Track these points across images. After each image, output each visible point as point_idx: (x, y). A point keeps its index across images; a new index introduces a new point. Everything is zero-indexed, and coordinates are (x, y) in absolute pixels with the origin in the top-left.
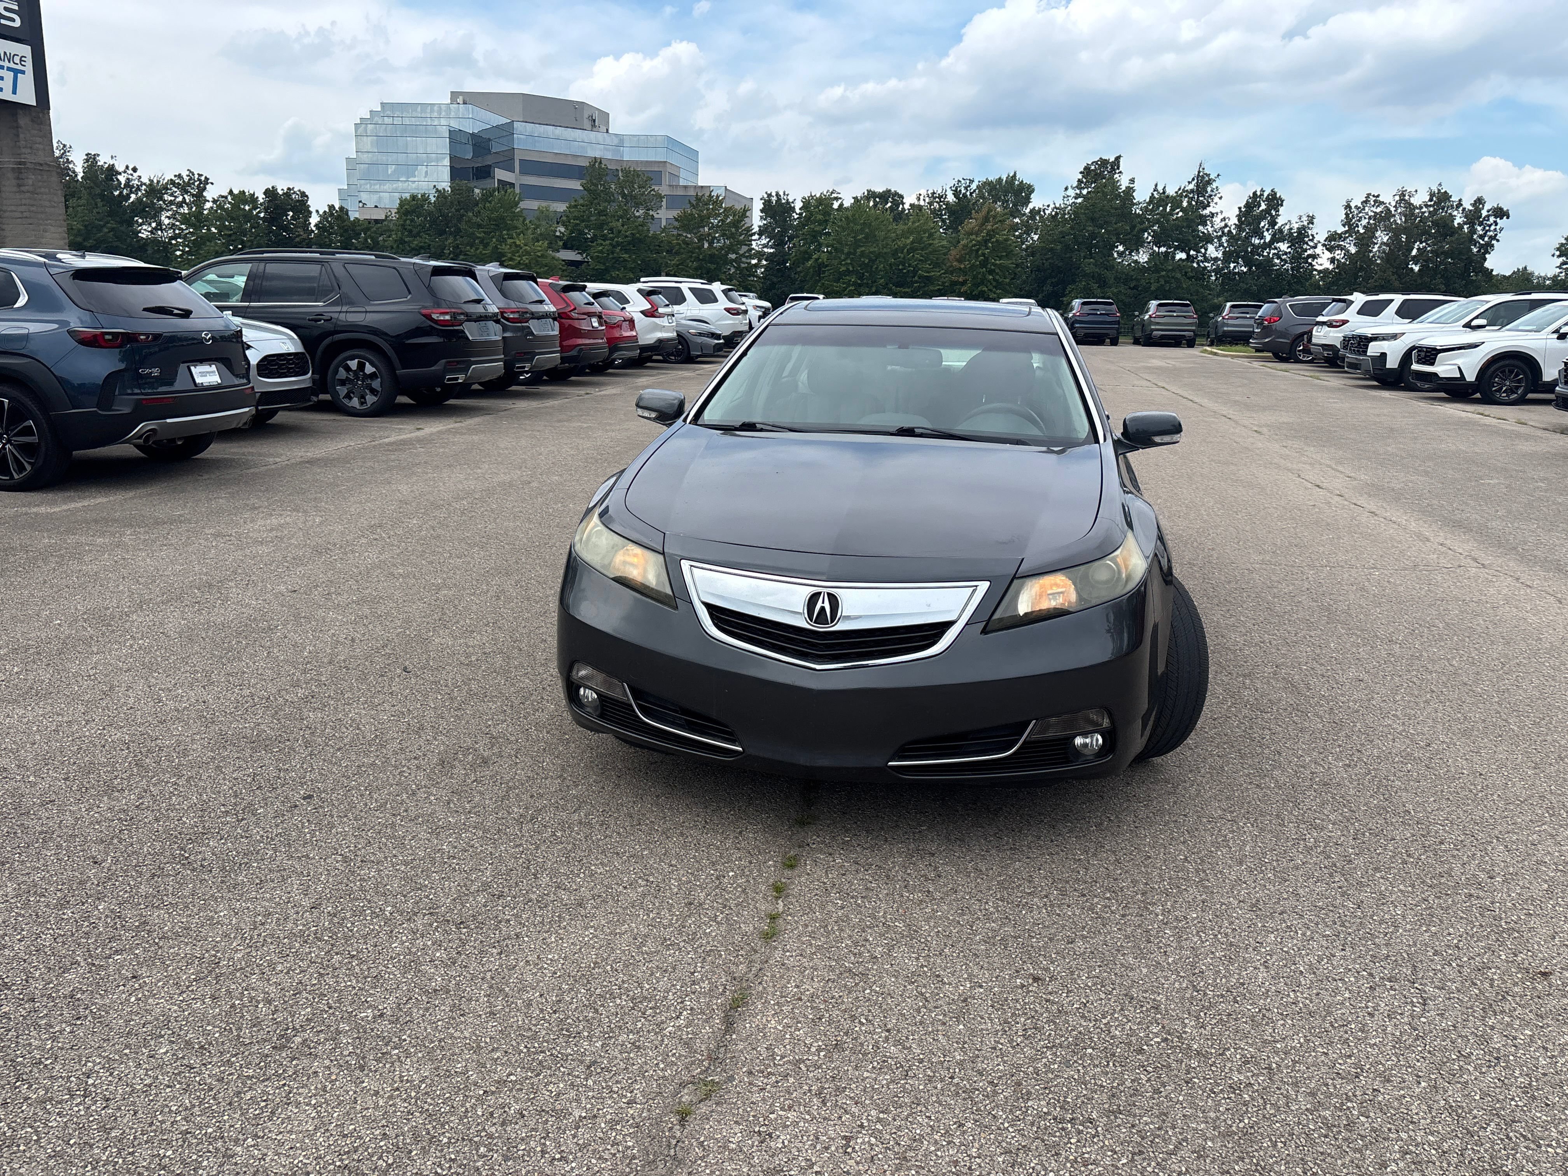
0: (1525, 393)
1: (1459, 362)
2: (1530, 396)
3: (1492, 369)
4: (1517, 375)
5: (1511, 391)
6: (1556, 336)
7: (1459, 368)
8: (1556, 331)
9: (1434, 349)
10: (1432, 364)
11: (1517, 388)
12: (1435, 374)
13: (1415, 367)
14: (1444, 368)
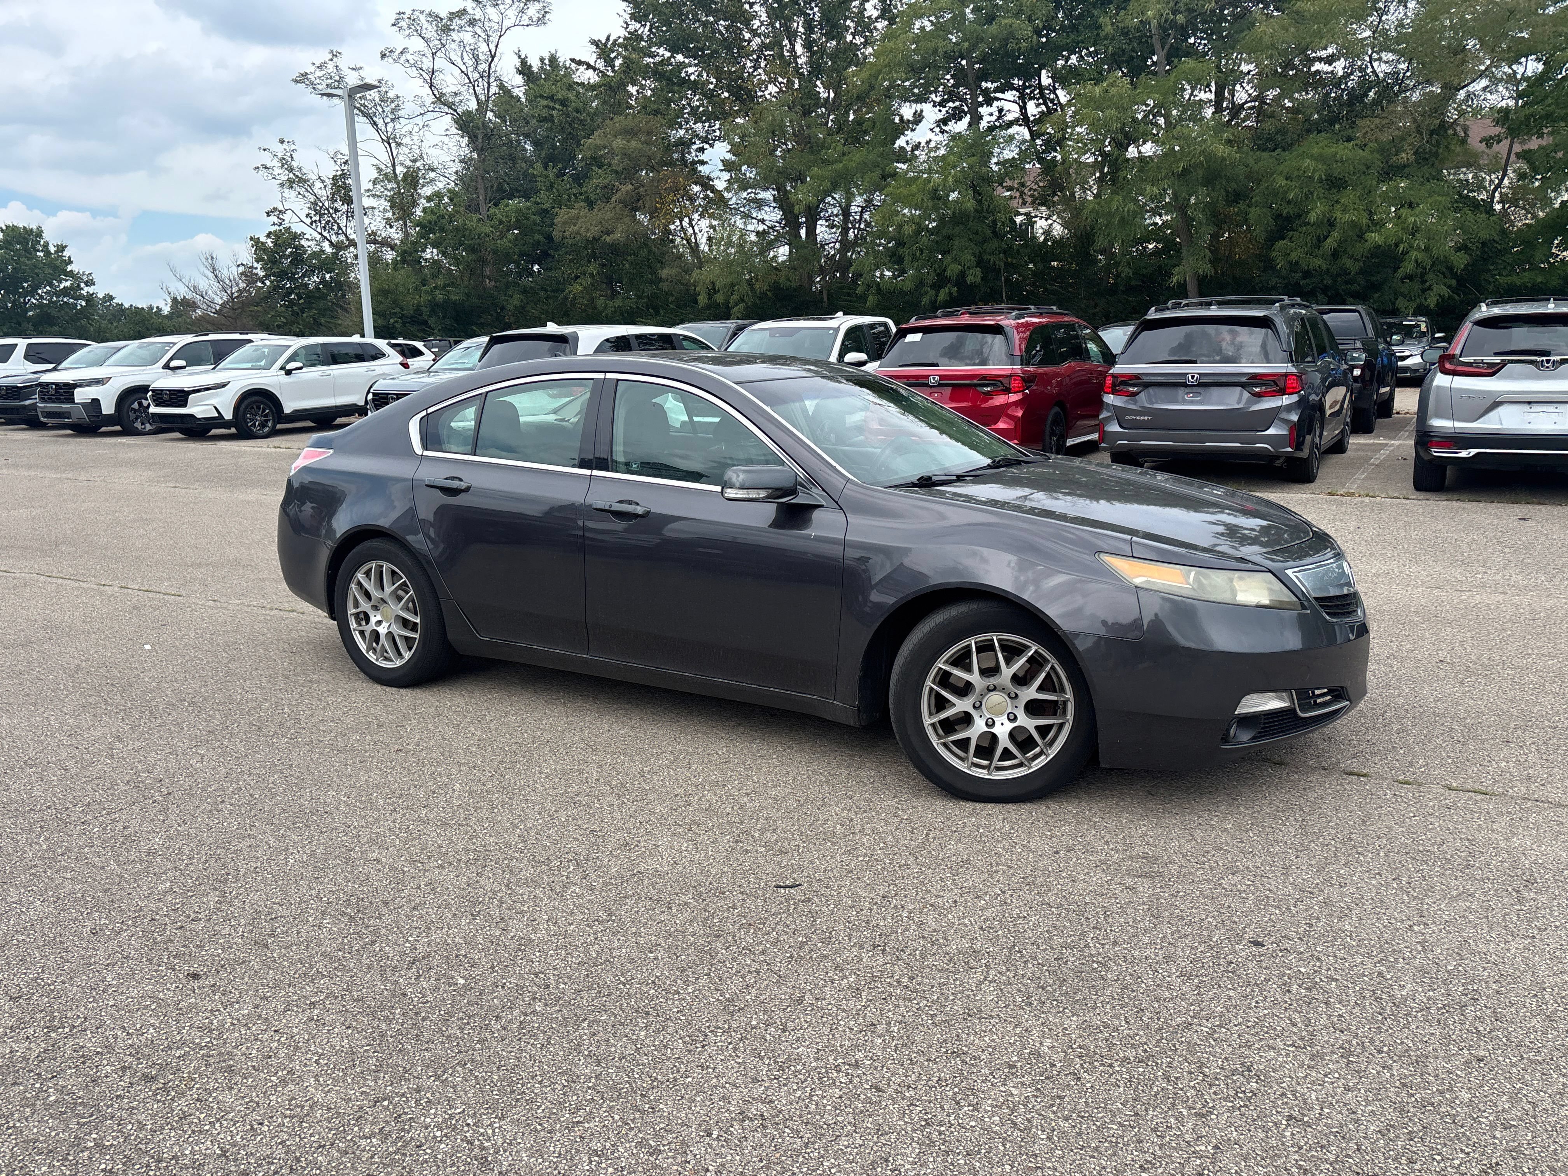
0: (274, 426)
1: (214, 401)
2: (279, 426)
3: (243, 406)
4: (264, 411)
5: (263, 425)
6: (283, 372)
7: (216, 408)
8: (282, 368)
9: (183, 391)
10: (184, 405)
11: (267, 421)
12: (192, 416)
13: (153, 409)
14: (199, 408)
